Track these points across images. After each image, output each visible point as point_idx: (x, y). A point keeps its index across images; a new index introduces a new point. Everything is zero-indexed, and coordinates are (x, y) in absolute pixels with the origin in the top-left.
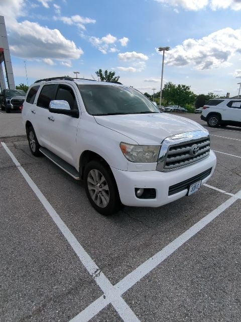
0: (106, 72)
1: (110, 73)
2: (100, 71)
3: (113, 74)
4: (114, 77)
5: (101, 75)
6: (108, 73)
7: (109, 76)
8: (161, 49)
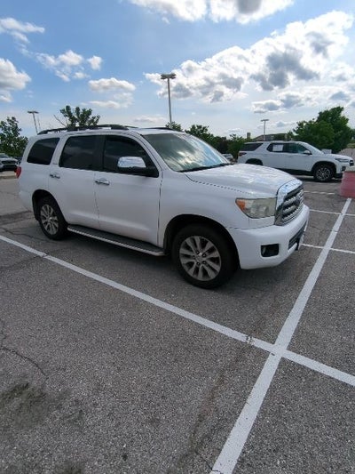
0: (78, 109)
1: (84, 110)
2: (68, 108)
3: (89, 112)
4: (91, 117)
5: (70, 115)
6: (81, 111)
7: (83, 116)
8: (164, 77)
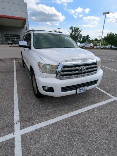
0: (75, 27)
1: (77, 28)
2: (72, 27)
3: (79, 29)
4: (79, 30)
5: (72, 29)
8: (104, 13)
